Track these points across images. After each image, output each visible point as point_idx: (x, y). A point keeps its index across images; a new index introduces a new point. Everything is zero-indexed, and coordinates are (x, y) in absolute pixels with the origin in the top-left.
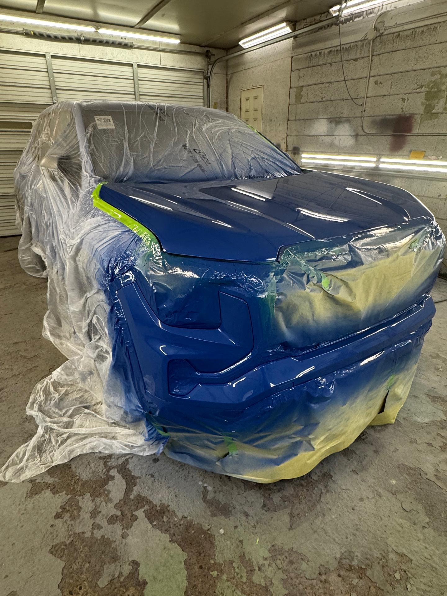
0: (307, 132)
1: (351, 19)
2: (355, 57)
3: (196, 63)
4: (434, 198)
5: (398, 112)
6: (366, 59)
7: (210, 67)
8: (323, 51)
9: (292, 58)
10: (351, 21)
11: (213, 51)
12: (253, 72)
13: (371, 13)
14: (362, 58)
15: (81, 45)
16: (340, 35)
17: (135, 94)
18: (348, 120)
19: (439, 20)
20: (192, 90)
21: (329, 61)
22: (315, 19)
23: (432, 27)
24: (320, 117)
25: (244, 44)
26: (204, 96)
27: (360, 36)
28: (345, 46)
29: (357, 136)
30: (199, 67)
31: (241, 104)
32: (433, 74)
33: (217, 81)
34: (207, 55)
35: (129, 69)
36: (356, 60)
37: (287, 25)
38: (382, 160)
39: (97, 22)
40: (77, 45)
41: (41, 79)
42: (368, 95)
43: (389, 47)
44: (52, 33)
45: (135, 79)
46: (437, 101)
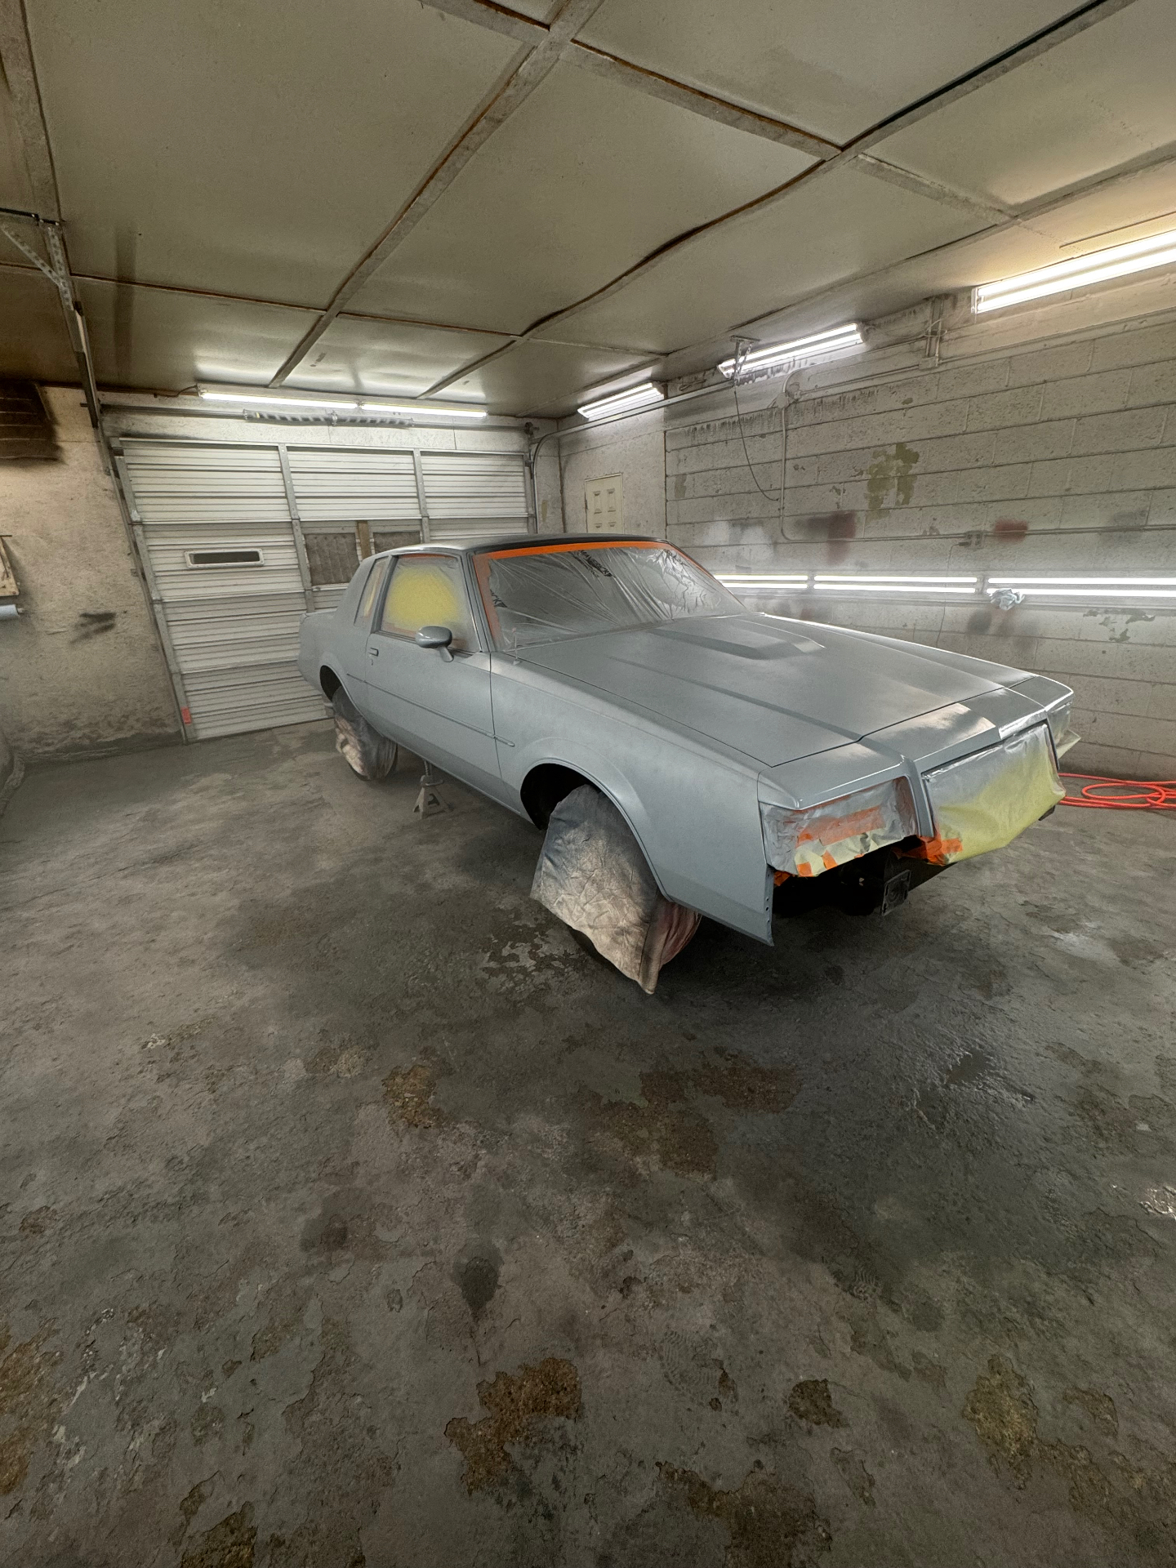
0: (697, 542)
1: (750, 379)
2: (760, 432)
3: (511, 442)
4: (897, 629)
5: (834, 508)
6: (778, 435)
7: (534, 448)
8: (712, 424)
9: (665, 432)
10: (751, 382)
11: (535, 423)
12: (603, 452)
13: (778, 371)
14: (773, 433)
15: (331, 428)
16: (736, 401)
17: (418, 497)
18: (760, 522)
19: (876, 382)
20: (506, 484)
21: (723, 438)
22: (696, 379)
23: (867, 391)
24: (718, 518)
25: (585, 411)
26: (525, 493)
27: (767, 403)
28: (745, 416)
29: (775, 544)
30: (516, 447)
31: (586, 501)
32: (875, 456)
33: (545, 468)
34: (527, 430)
35: (408, 459)
36: (763, 436)
37: (654, 386)
38: (817, 578)
39: (359, 395)
40: (326, 427)
41: (272, 484)
42: (786, 486)
43: (809, 418)
44: (287, 414)
45: (418, 473)
46: (885, 492)
